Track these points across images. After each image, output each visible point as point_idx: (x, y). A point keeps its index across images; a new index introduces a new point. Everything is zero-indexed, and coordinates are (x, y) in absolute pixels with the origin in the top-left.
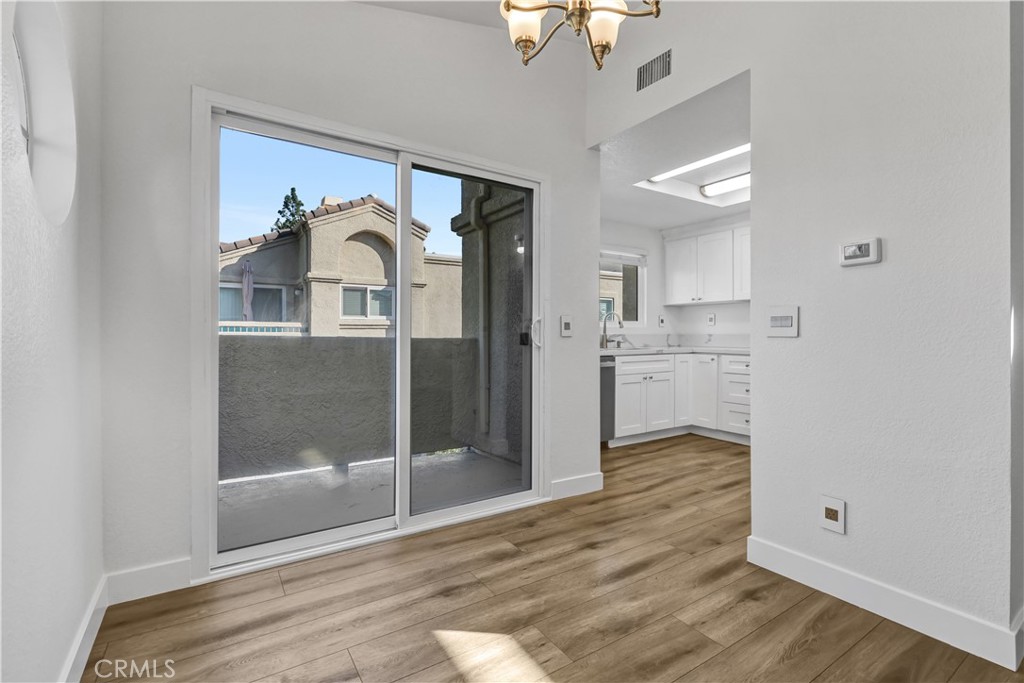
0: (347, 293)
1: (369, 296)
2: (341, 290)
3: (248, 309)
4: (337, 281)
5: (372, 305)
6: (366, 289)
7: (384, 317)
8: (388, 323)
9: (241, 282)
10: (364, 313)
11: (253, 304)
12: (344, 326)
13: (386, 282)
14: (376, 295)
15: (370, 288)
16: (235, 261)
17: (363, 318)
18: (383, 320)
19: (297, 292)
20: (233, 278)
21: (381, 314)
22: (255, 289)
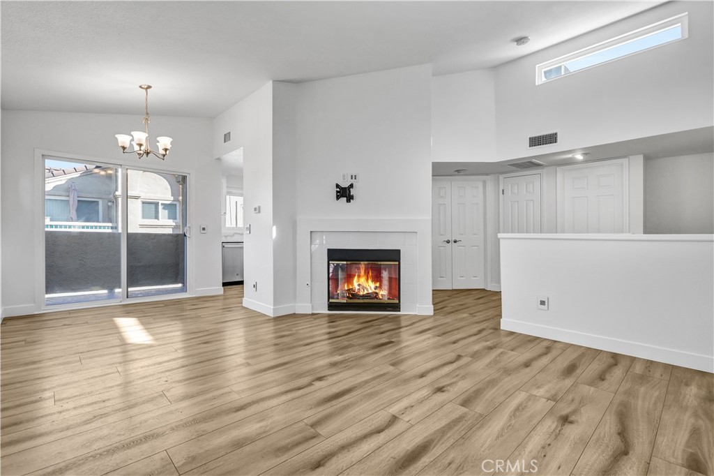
0: (145, 205)
1: (160, 207)
2: (141, 203)
3: (73, 213)
4: (137, 198)
5: (163, 213)
6: (158, 203)
7: (172, 220)
8: (174, 224)
9: (68, 196)
10: (157, 217)
11: (78, 210)
12: (142, 226)
13: (172, 198)
14: (165, 206)
15: (160, 202)
16: (63, 182)
17: (157, 220)
18: (171, 222)
19: (110, 204)
20: (64, 193)
21: (169, 218)
22: (79, 201)
